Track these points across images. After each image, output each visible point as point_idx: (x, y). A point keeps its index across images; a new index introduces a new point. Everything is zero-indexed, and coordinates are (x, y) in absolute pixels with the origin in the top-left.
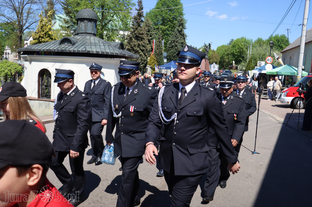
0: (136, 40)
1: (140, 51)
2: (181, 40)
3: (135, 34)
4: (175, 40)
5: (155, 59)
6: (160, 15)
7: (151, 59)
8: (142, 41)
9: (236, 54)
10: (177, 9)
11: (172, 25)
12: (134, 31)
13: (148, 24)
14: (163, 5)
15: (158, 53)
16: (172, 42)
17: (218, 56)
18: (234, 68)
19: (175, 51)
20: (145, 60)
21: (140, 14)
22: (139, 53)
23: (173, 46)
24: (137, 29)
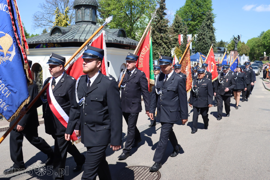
0: (158, 33)
1: (163, 44)
2: (210, 33)
3: (157, 27)
4: (202, 34)
5: (180, 52)
6: (190, 12)
7: (176, 51)
8: (165, 33)
9: (267, 45)
10: (206, 5)
11: (201, 20)
12: (157, 24)
13: (178, 20)
14: (192, 2)
15: (184, 46)
16: (200, 35)
17: (248, 48)
18: (265, 59)
19: (203, 44)
20: (168, 53)
21: (162, 6)
22: (162, 45)
23: (200, 39)
24: (159, 21)
